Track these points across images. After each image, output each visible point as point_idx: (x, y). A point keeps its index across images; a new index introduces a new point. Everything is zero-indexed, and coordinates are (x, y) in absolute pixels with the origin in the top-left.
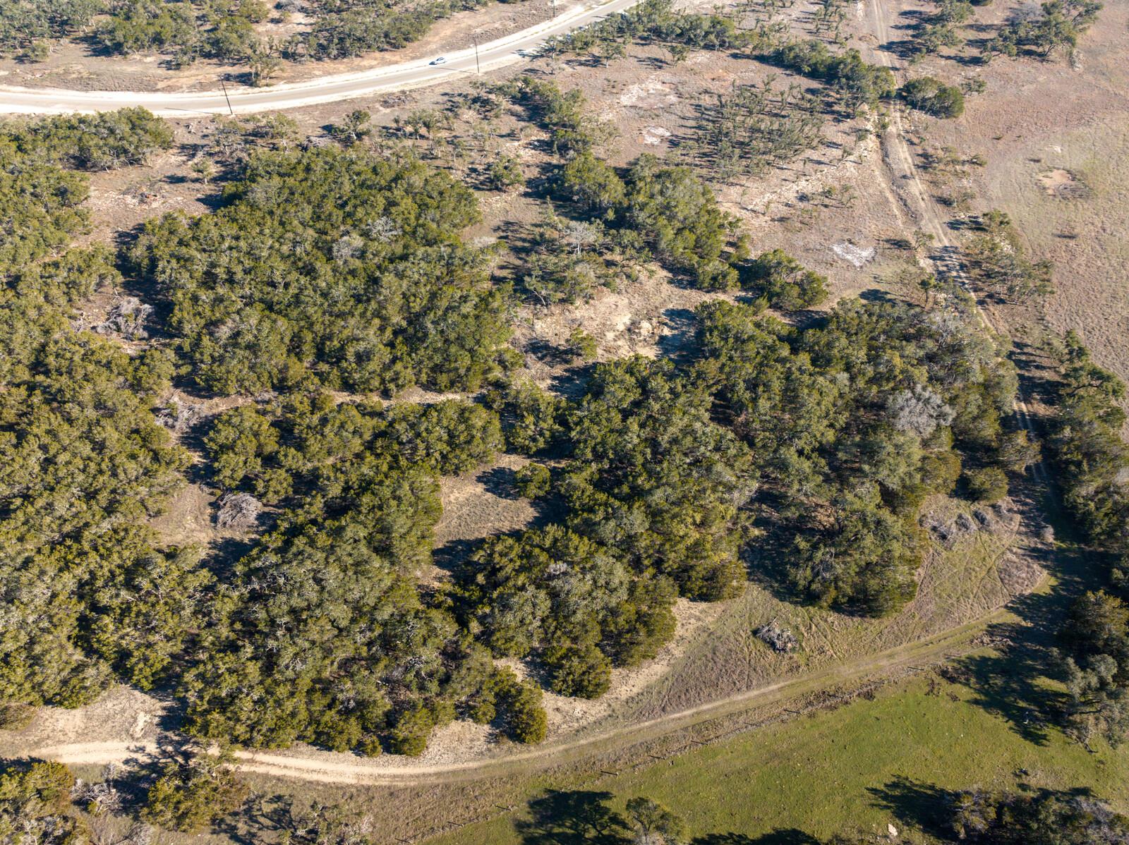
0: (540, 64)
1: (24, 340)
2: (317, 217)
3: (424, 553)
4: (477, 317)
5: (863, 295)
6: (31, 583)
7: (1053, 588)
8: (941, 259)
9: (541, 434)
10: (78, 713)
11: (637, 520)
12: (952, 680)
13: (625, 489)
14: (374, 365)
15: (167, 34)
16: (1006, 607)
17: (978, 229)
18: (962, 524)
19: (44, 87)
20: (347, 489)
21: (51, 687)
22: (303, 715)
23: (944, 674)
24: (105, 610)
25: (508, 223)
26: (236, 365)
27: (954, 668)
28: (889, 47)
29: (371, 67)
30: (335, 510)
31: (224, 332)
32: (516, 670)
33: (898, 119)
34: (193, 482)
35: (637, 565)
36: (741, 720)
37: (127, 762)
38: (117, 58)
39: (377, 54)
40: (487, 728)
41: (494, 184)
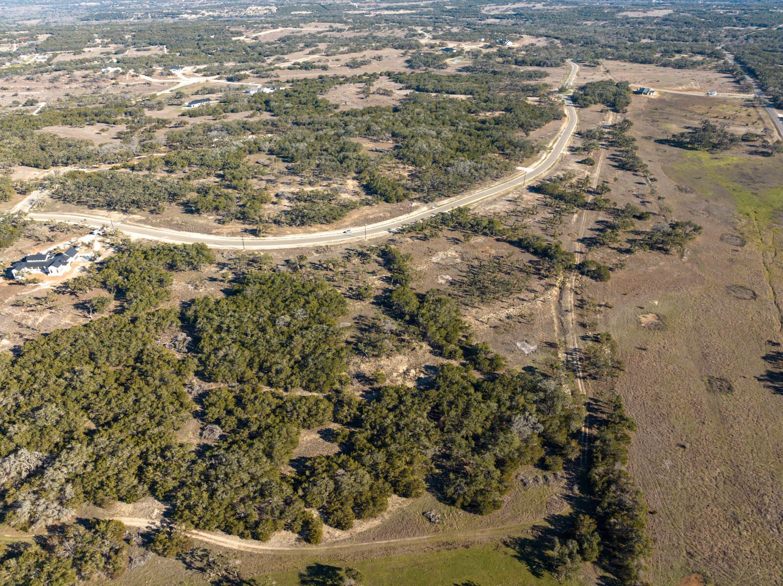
0: (397, 237)
1: (135, 347)
2: (272, 305)
3: (286, 460)
4: (333, 359)
5: (524, 369)
6: (123, 449)
7: (570, 514)
8: (571, 354)
9: (350, 415)
10: (131, 506)
11: (380, 456)
12: (508, 546)
13: (380, 443)
14: (283, 376)
15: (221, 206)
16: (545, 519)
17: (595, 341)
18: (536, 480)
19: (160, 227)
20: (259, 428)
21: (123, 492)
22: (222, 517)
23: (505, 543)
24: (151, 464)
25: (360, 316)
26: (223, 369)
27: (511, 542)
28: (582, 241)
29: (315, 232)
30: (252, 436)
31: (221, 353)
32: (315, 514)
33: (573, 280)
34: (195, 418)
35: (377, 477)
36: (407, 548)
37: (147, 527)
38: (196, 215)
39: (319, 225)
40: (297, 535)
41: (358, 296)
